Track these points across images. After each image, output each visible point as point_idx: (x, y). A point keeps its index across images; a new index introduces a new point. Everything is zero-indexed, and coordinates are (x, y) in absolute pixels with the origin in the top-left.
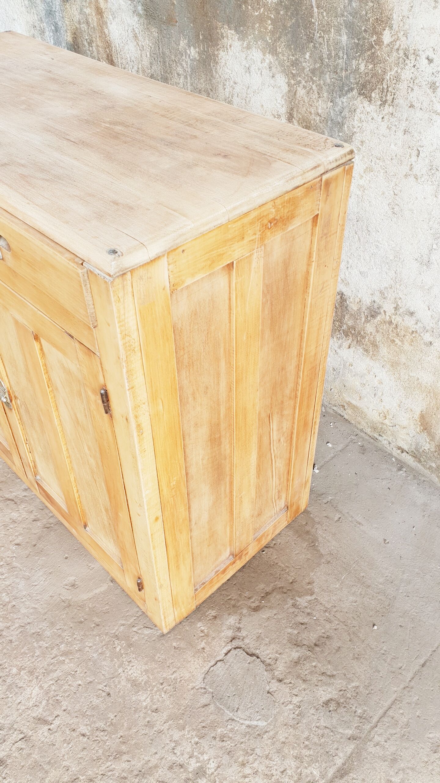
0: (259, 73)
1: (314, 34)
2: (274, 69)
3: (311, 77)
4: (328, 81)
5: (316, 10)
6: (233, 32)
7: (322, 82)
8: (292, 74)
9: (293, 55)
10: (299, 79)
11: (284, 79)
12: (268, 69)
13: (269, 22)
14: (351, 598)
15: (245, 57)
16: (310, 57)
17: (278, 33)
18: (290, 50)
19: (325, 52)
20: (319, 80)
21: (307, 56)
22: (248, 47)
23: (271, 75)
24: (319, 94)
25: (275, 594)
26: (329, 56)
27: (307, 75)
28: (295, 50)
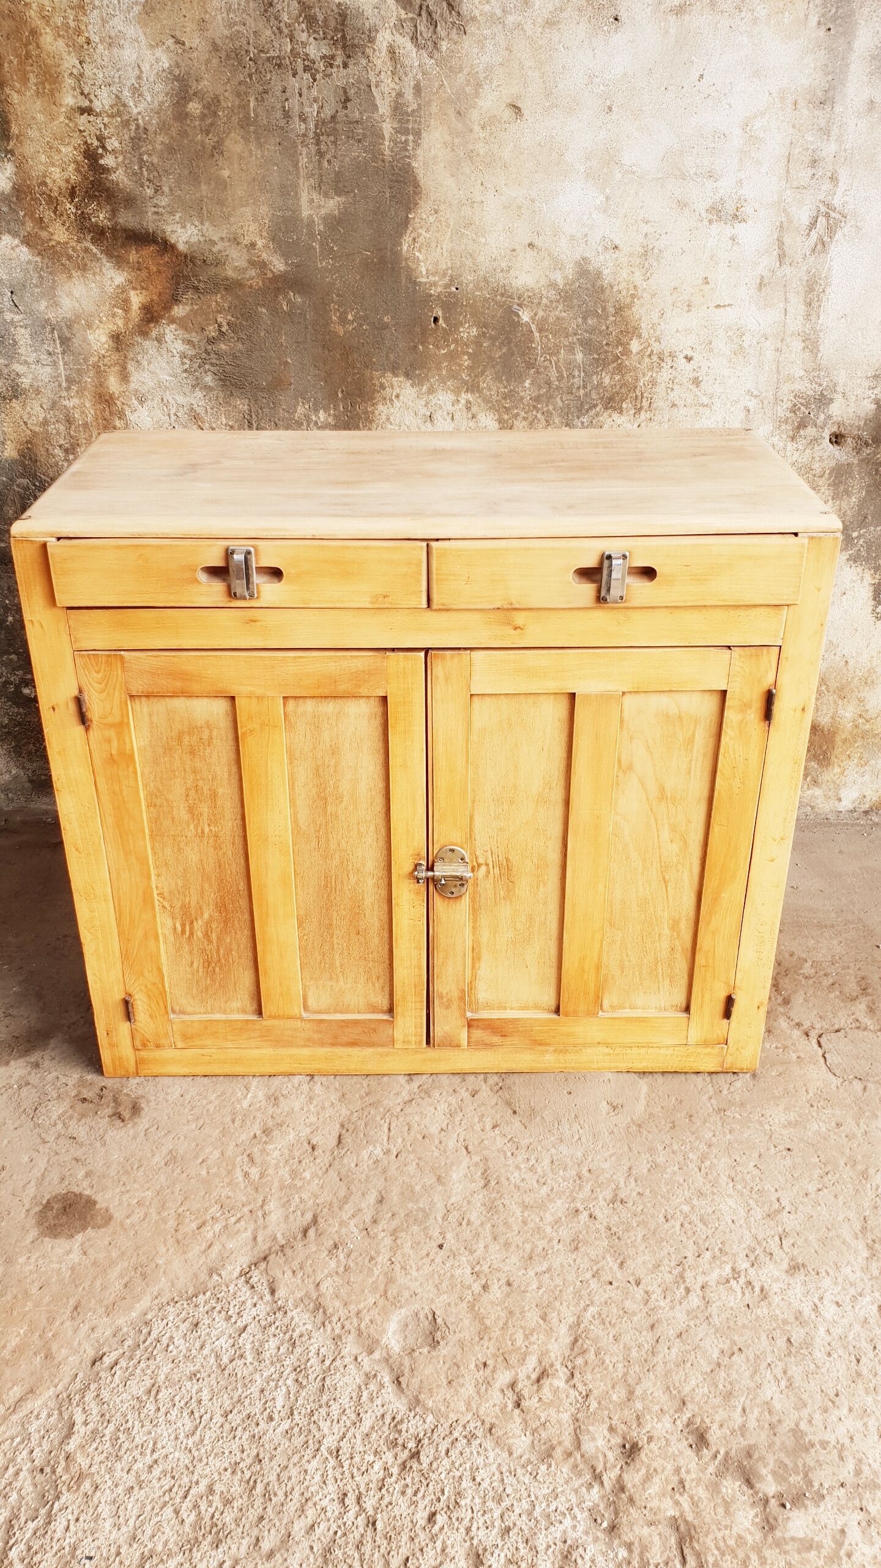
0: (449, 419)
1: (536, 360)
2: (474, 409)
3: (534, 407)
4: (560, 404)
5: (537, 335)
6: (401, 379)
7: (551, 408)
8: (505, 407)
9: (506, 387)
10: (516, 411)
11: (492, 415)
12: (465, 411)
13: (466, 357)
14: (835, 942)
15: (424, 403)
16: (532, 384)
17: (481, 367)
18: (501, 381)
19: (553, 374)
20: (547, 406)
21: (527, 384)
22: (431, 391)
23: (470, 416)
24: (547, 421)
25: (781, 981)
26: (560, 378)
27: (528, 404)
28: (508, 381)
